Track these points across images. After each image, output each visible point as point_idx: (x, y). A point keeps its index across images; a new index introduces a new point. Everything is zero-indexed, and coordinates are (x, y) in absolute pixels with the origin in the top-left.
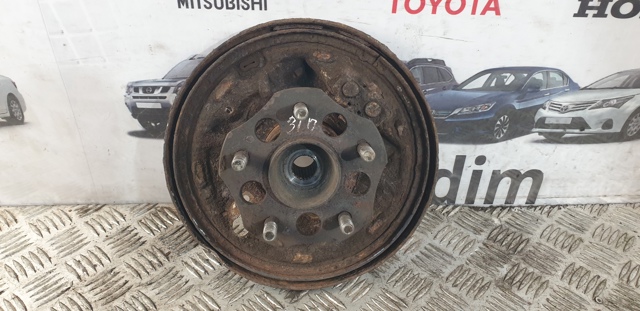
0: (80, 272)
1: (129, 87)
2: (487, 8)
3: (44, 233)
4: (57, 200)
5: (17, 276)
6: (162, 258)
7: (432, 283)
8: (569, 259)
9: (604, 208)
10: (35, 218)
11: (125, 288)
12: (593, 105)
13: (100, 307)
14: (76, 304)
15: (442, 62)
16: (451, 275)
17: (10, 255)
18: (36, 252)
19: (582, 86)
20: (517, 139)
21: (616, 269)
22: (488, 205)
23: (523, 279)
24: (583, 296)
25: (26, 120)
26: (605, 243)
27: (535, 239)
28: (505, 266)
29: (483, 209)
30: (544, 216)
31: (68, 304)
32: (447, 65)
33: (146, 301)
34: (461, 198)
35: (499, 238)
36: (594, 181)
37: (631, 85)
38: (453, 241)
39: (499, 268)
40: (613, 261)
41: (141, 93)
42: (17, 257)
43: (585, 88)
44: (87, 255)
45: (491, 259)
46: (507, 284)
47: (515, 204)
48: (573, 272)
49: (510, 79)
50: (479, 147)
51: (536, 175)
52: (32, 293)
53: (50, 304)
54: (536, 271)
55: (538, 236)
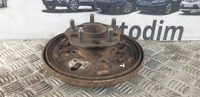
0: (23, 55)
8: (196, 53)
10: (9, 42)
13: (29, 63)
14: (20, 63)
16: (154, 56)
18: (8, 50)
22: (165, 41)
23: (180, 57)
27: (182, 48)
28: (173, 54)
29: (163, 42)
30: (185, 43)
31: (18, 63)
34: (155, 38)
35: (170, 47)
38: (154, 48)
39: (171, 55)
44: (25, 51)
45: (168, 52)
46: (175, 58)
47: (174, 40)
48: (198, 56)
51: (181, 28)
52: (5, 60)
53: (11, 63)
54: (184, 55)
55: (184, 47)
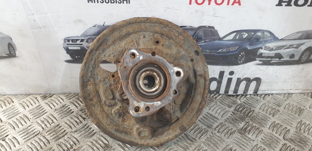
0: (43, 126)
1: (65, 40)
2: (235, 2)
3: (26, 107)
4: (32, 92)
5: (14, 128)
6: (81, 119)
7: (208, 131)
8: (273, 119)
9: (290, 95)
10: (22, 101)
11: (64, 133)
12: (285, 47)
13: (53, 142)
14: (42, 141)
15: (213, 28)
16: (217, 127)
17: (11, 118)
18: (23, 117)
19: (280, 39)
20: (249, 63)
21: (295, 124)
22: (235, 94)
23: (251, 129)
24: (279, 137)
25: (17, 55)
26: (290, 112)
27: (257, 110)
28: (243, 123)
29: (233, 96)
30: (262, 99)
31: (38, 141)
32: (216, 29)
33: (74, 140)
34: (222, 91)
35: (240, 110)
36: (285, 83)
37: (303, 38)
38: (218, 111)
39: (240, 124)
40: (293, 120)
41: (71, 42)
42: (14, 119)
43: (281, 39)
44: (46, 118)
45: (236, 120)
46: (243, 131)
47: (248, 93)
48: (274, 126)
49: (245, 35)
50: (231, 67)
51: (258, 80)
52: (22, 136)
53: (30, 141)
54: (257, 125)
55: (259, 109)
